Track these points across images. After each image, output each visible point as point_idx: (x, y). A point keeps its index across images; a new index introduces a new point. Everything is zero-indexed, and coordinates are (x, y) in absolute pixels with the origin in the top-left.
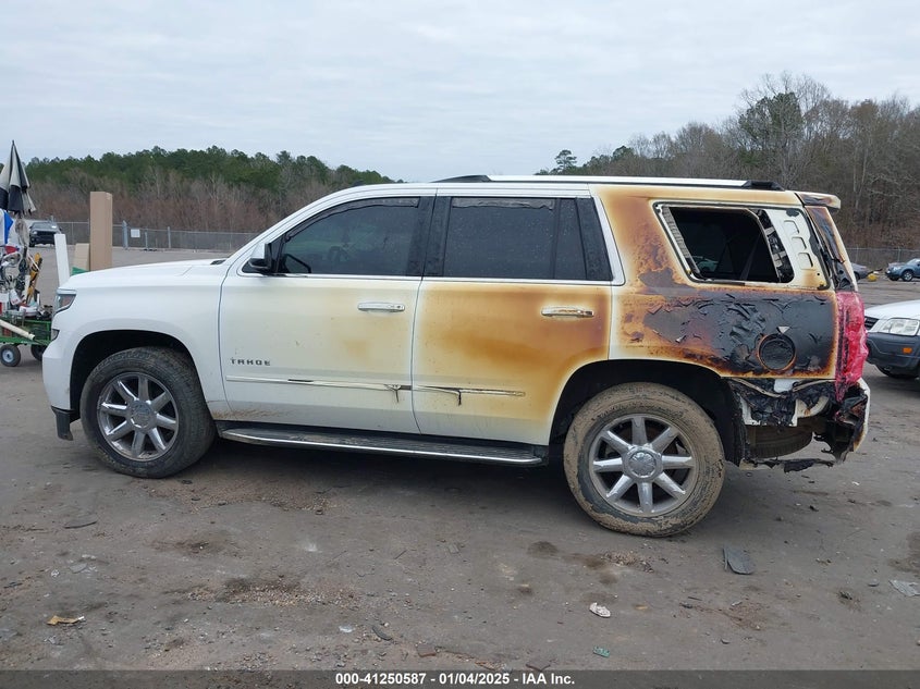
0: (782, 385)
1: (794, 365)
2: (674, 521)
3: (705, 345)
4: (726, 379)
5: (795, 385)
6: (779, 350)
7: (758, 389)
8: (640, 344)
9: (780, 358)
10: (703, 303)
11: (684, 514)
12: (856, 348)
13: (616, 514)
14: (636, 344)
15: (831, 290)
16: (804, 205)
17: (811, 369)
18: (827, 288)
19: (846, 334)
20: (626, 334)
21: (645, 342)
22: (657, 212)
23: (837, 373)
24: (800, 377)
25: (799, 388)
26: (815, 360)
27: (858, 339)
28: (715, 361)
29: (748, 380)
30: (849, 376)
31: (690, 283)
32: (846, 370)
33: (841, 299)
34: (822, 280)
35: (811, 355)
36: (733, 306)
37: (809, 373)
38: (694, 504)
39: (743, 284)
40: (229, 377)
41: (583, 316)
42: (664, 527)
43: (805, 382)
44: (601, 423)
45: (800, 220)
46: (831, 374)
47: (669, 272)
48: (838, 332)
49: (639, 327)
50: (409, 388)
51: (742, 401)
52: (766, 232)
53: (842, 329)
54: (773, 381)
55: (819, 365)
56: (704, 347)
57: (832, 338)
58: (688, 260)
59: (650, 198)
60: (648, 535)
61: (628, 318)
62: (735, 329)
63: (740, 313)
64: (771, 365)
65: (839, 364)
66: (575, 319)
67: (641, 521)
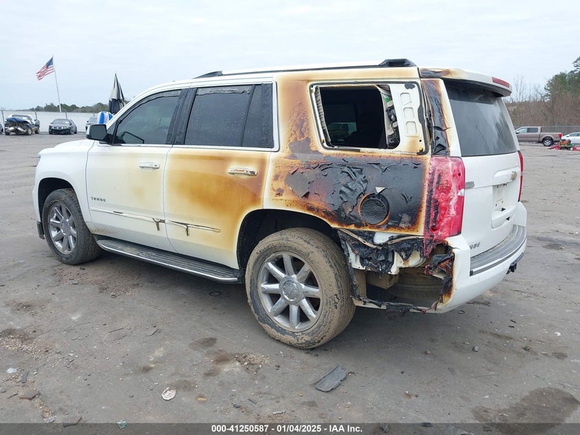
0: (381, 238)
1: (388, 222)
2: (307, 338)
3: (321, 201)
4: (336, 230)
5: (391, 239)
6: (376, 208)
7: (360, 239)
8: (281, 197)
9: (376, 214)
10: (325, 166)
11: (313, 334)
12: (446, 208)
13: (273, 325)
14: (278, 197)
15: (428, 156)
16: (420, 77)
17: (402, 225)
18: (426, 153)
19: (435, 196)
20: (273, 189)
21: (284, 197)
22: (311, 91)
23: (425, 231)
24: (394, 233)
25: (394, 241)
26: (406, 218)
27: (448, 200)
28: (327, 214)
29: (352, 231)
30: (437, 234)
31: (322, 150)
32: (434, 229)
33: (434, 163)
34: (422, 146)
35: (402, 213)
36: (346, 169)
37: (401, 229)
38: (319, 327)
39: (359, 151)
40: (92, 208)
41: (249, 175)
42: (300, 342)
43: (399, 237)
44: (263, 257)
45: (415, 92)
46: (420, 232)
47: (308, 140)
48: (426, 193)
49: (281, 184)
50: (164, 221)
51: (349, 249)
52: (386, 105)
53: (430, 191)
54: (373, 233)
55: (410, 222)
56: (321, 203)
57: (421, 198)
58: (324, 131)
59: (308, 81)
60: (290, 345)
61: (276, 178)
62: (343, 189)
63: (349, 175)
64: (370, 220)
65: (427, 223)
66: (245, 177)
67: (288, 334)
